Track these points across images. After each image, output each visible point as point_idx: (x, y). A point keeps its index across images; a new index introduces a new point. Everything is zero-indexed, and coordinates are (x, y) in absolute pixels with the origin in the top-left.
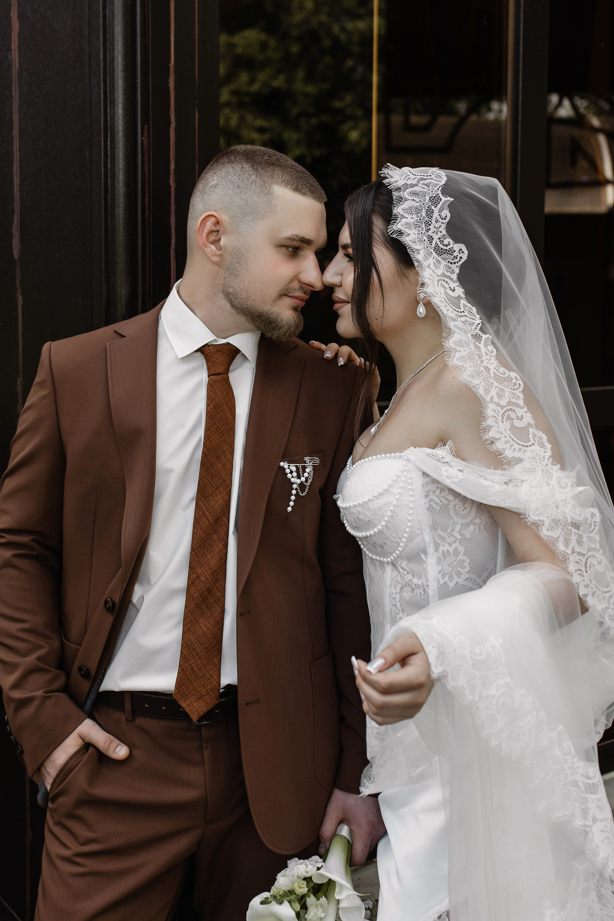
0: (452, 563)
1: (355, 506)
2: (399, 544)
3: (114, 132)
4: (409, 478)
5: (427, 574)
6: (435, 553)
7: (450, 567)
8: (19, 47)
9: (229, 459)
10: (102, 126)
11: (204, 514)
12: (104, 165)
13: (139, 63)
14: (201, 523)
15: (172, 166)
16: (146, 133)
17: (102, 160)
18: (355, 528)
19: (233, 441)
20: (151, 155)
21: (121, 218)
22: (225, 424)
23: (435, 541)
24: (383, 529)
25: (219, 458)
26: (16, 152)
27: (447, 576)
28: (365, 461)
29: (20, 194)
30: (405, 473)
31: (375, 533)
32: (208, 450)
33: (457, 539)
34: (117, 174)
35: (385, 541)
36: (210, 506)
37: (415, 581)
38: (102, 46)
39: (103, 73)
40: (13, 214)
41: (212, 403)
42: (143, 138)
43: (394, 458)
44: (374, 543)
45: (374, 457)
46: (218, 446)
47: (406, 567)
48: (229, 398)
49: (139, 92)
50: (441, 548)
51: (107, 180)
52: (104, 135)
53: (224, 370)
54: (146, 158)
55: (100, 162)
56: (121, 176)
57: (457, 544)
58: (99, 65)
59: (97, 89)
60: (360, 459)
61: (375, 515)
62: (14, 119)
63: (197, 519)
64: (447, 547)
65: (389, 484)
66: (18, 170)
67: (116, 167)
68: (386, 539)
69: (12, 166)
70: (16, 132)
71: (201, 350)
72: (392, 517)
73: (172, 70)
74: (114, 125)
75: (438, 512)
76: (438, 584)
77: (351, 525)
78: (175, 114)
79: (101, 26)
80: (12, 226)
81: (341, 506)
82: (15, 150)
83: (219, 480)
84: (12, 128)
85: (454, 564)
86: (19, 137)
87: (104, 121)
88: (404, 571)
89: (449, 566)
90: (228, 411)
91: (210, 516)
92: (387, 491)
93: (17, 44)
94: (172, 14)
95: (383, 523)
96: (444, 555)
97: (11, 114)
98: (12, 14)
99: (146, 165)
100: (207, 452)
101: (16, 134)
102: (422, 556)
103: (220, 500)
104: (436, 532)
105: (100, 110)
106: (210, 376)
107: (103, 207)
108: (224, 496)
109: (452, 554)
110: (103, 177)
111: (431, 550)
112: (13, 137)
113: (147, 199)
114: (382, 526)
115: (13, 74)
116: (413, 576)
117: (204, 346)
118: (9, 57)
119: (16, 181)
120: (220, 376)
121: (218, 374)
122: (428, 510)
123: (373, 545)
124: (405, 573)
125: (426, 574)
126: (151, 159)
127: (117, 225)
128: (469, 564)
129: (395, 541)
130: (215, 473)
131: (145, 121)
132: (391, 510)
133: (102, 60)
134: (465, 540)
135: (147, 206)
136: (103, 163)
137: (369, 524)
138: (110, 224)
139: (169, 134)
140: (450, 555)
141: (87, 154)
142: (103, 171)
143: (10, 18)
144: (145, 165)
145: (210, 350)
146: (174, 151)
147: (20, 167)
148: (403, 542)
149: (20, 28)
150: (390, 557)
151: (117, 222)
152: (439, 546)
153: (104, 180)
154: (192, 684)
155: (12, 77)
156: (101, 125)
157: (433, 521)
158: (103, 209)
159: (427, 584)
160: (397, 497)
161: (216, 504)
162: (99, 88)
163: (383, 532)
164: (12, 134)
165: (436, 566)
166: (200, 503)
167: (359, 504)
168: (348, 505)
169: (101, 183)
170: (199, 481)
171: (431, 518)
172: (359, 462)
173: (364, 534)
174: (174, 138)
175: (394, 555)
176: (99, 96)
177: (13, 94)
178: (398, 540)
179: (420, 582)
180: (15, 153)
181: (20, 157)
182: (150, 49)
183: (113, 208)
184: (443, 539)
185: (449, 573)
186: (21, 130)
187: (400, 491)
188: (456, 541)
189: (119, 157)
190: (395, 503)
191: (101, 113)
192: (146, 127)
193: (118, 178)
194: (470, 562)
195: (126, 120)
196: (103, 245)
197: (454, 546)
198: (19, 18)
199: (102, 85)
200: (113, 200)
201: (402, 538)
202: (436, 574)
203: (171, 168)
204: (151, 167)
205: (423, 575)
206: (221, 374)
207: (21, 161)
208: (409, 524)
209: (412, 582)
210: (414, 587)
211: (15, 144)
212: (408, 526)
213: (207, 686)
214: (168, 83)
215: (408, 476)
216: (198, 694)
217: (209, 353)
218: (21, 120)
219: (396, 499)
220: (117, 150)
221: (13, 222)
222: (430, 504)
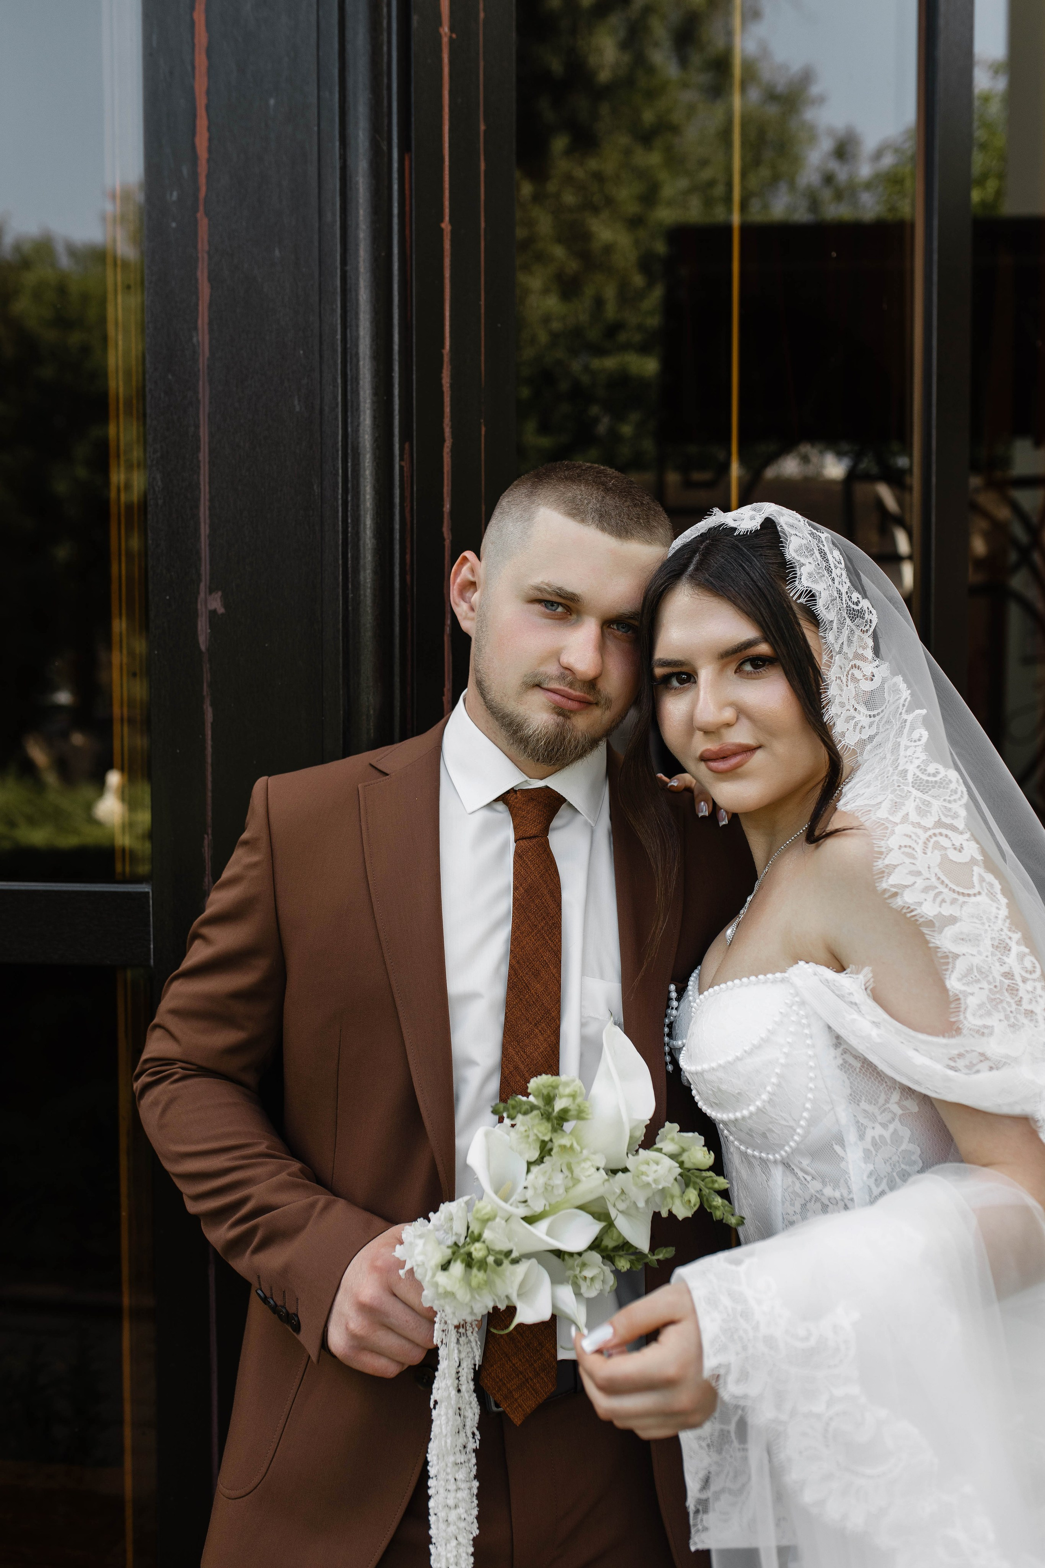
0: (890, 1158)
1: (713, 1069)
2: (795, 1130)
3: (359, 454)
4: (803, 1015)
5: (848, 1179)
6: (859, 1142)
7: (888, 1164)
8: (210, 323)
9: (554, 975)
10: (340, 444)
11: (516, 1068)
12: (342, 504)
13: (396, 347)
14: (512, 1084)
15: (447, 507)
16: (406, 456)
17: (340, 497)
18: (713, 1104)
19: (559, 945)
20: (415, 489)
21: (369, 585)
22: (544, 918)
23: (858, 1122)
24: (764, 1106)
25: (537, 975)
26: (205, 486)
27: (885, 1181)
28: (721, 989)
29: (210, 549)
30: (794, 1008)
31: (751, 1114)
32: (518, 962)
33: (895, 1114)
34: (362, 519)
35: (770, 1126)
36: (526, 1055)
37: (828, 1191)
38: (339, 321)
39: (342, 362)
40: (200, 580)
41: (521, 885)
42: (403, 463)
43: (772, 982)
44: (750, 1130)
45: (737, 981)
46: (535, 954)
47: (809, 1169)
48: (550, 875)
49: (396, 392)
50: (869, 1133)
51: (347, 527)
52: (342, 457)
53: (540, 830)
54: (407, 493)
55: (336, 499)
56: (368, 521)
57: (896, 1124)
58: (335, 351)
59: (331, 387)
60: (711, 986)
61: (749, 1083)
62: (201, 434)
63: (505, 1078)
64: (879, 1131)
65: (770, 1027)
66: (207, 513)
67: (362, 506)
68: (771, 1122)
69: (197, 507)
70: (204, 456)
71: (503, 798)
72: (779, 1085)
73: (446, 359)
74: (358, 443)
75: (860, 1072)
76: (870, 1196)
77: (706, 1101)
78: (452, 427)
79: (339, 290)
80: (197, 599)
81: (688, 1068)
82: (202, 483)
83: (539, 1010)
84: (198, 448)
85: (895, 1158)
86: (209, 462)
87: (342, 437)
88: (806, 1176)
89: (885, 1163)
90: (548, 897)
91: (527, 1071)
92: (766, 1041)
93: (206, 320)
94: (447, 274)
95: (765, 1097)
96: (876, 1145)
97: (197, 426)
98: (199, 274)
99: (407, 504)
100: (517, 966)
101: (204, 458)
102: (837, 1148)
103: (542, 1044)
104: (858, 1105)
105: (336, 418)
106: (518, 840)
107: (341, 569)
108: (549, 1036)
109: (889, 1141)
110: (340, 523)
111: (851, 1137)
112: (199, 462)
113: (408, 557)
114: (764, 1101)
115: (201, 366)
116: (824, 1183)
117: (508, 792)
118: (195, 340)
119: (204, 530)
120: (534, 841)
121: (530, 838)
122: (841, 1070)
123: (748, 1133)
124: (809, 1178)
125: (846, 1179)
126: (415, 495)
127: (362, 597)
128: (920, 1156)
129: (787, 1126)
130: (532, 999)
131: (406, 436)
132: (777, 1074)
133: (339, 342)
134: (909, 1115)
135: (408, 568)
136: (340, 502)
137: (738, 1099)
138: (351, 596)
139: (442, 457)
140: (886, 1144)
141: (315, 487)
142: (340, 514)
143: (197, 280)
144: (405, 505)
145: (516, 798)
146: (450, 483)
147: (210, 509)
148: (802, 1127)
149: (211, 295)
150: (779, 1153)
151: (362, 592)
152: (865, 1129)
153: (342, 527)
154: (509, 1360)
155: (199, 370)
156: (338, 443)
157: (851, 1088)
158: (341, 572)
159: (851, 1196)
160: (785, 1050)
161: (536, 1050)
162: (335, 386)
163: (764, 1110)
164: (198, 457)
165: (863, 1165)
166: (510, 1050)
167: (720, 1066)
168: (699, 1068)
169: (338, 531)
170: (506, 1013)
171: (847, 1082)
172: (711, 990)
173: (731, 1116)
174: (450, 463)
175: (787, 1148)
176: (336, 398)
177: (201, 396)
178: (792, 1123)
179: (837, 1195)
180: (202, 487)
181: (210, 492)
182: (414, 326)
183: (356, 571)
184: (873, 1118)
185: (887, 1175)
186: (211, 452)
187: (789, 1040)
188: (893, 1119)
189: (365, 491)
190: (782, 1061)
191: (338, 424)
192: (407, 446)
193: (365, 525)
194: (922, 1153)
195: (377, 435)
196: (341, 629)
197: (891, 1127)
198: (209, 280)
199: (339, 381)
200: (357, 558)
201: (799, 1121)
202: (865, 1178)
203: (445, 509)
204: (415, 507)
205: (842, 1181)
206: (535, 837)
207: (211, 500)
208: (810, 1096)
209: (823, 1194)
210: (827, 1202)
211: (202, 472)
212: (810, 1099)
213: (535, 1361)
214: (440, 379)
215: (802, 1013)
216: (521, 1376)
217: (516, 803)
218: (212, 435)
219: (785, 1053)
220: (362, 479)
221: (198, 593)
222: (844, 1059)
